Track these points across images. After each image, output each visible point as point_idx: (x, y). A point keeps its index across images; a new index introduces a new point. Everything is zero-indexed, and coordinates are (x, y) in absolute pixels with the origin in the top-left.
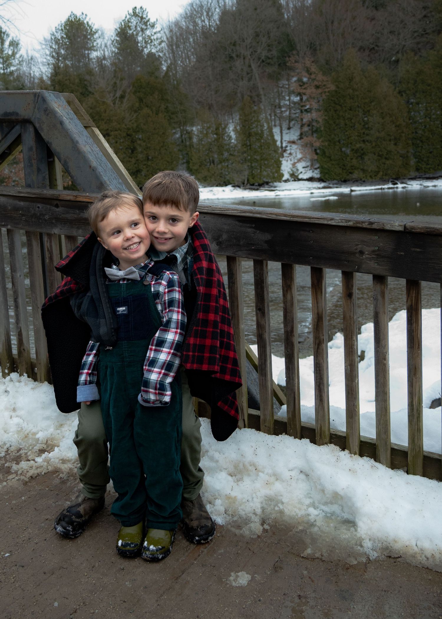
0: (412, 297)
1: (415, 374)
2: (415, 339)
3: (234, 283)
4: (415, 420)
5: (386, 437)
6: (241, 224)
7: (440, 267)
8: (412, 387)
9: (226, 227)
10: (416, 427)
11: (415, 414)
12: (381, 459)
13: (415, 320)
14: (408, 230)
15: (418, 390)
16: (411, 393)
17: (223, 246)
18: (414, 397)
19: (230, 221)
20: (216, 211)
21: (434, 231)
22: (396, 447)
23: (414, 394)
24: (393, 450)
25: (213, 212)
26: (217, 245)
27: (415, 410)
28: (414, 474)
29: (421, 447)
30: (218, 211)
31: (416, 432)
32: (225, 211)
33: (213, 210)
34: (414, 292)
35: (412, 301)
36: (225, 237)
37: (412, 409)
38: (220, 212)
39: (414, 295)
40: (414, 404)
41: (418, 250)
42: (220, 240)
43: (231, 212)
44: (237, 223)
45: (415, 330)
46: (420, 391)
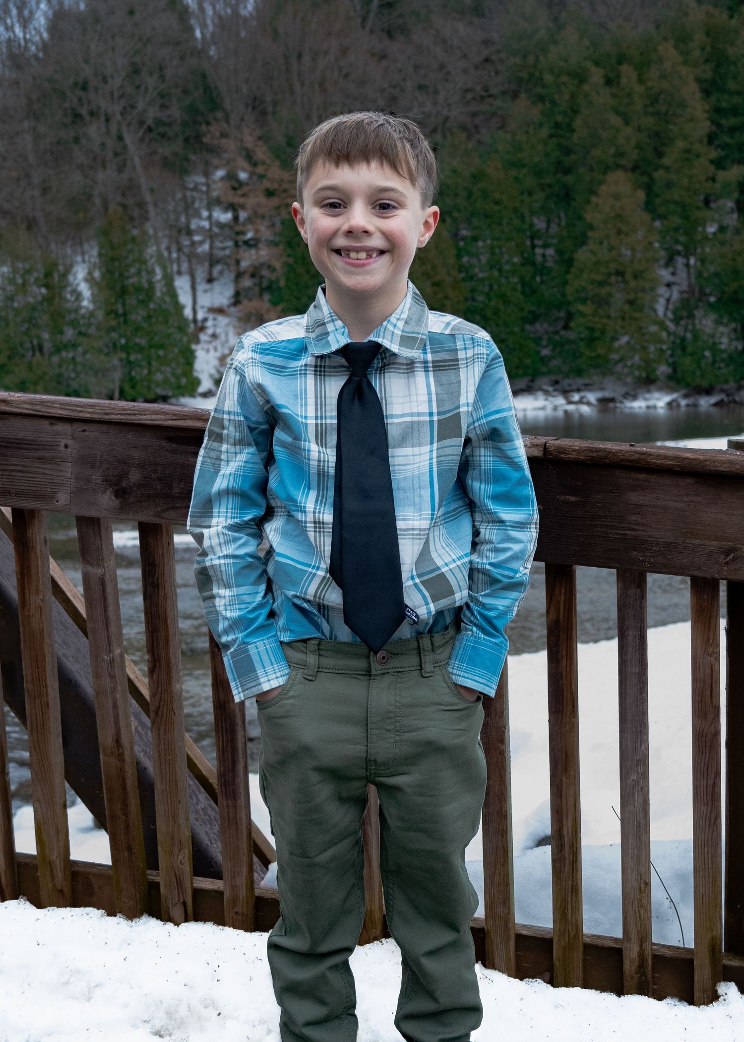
0: (559, 602)
1: (566, 769)
2: (565, 693)
3: (158, 586)
4: (567, 868)
5: (506, 911)
6: (174, 445)
7: (617, 534)
8: (561, 796)
9: (136, 454)
10: (570, 883)
11: (567, 855)
12: (497, 960)
13: (564, 652)
14: (551, 454)
15: (573, 802)
16: (558, 812)
17: (132, 500)
18: (564, 822)
19: (147, 439)
20: (113, 417)
21: (606, 458)
22: (524, 932)
23: (565, 812)
24: (519, 936)
25: (107, 417)
26: (117, 496)
27: (567, 848)
28: (567, 984)
29: (578, 925)
30: (119, 417)
31: (570, 894)
32: (134, 415)
33: (106, 414)
34: (563, 591)
35: (558, 610)
36: (135, 476)
37: (561, 845)
38: (123, 417)
39: (563, 598)
40: (565, 833)
41: (573, 498)
42: (124, 484)
43: (149, 417)
44: (164, 443)
45: (564, 675)
46: (577, 805)
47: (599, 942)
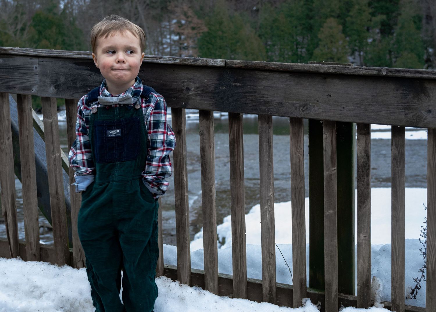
0: (234, 131)
1: (238, 204)
2: (237, 170)
3: (73, 126)
4: (239, 247)
5: (213, 266)
6: (78, 66)
7: (256, 99)
8: (236, 216)
9: (63, 71)
10: (240, 254)
11: (238, 241)
12: (209, 287)
13: (237, 152)
14: (228, 65)
15: (241, 218)
16: (234, 222)
17: (61, 89)
18: (237, 226)
19: (67, 64)
20: (53, 54)
21: (251, 66)
22: (223, 276)
23: (237, 222)
24: (220, 279)
25: (51, 54)
26: (55, 88)
27: (238, 238)
29: (244, 273)
30: (55, 54)
31: (240, 258)
32: (61, 53)
33: (51, 53)
34: (236, 126)
35: (234, 134)
36: (62, 80)
37: (236, 237)
38: (57, 54)
39: (236, 129)
40: (238, 232)
41: (238, 84)
42: (58, 83)
43: (67, 54)
44: (74, 65)
45: (237, 162)
46: (243, 220)
47: (254, 281)
